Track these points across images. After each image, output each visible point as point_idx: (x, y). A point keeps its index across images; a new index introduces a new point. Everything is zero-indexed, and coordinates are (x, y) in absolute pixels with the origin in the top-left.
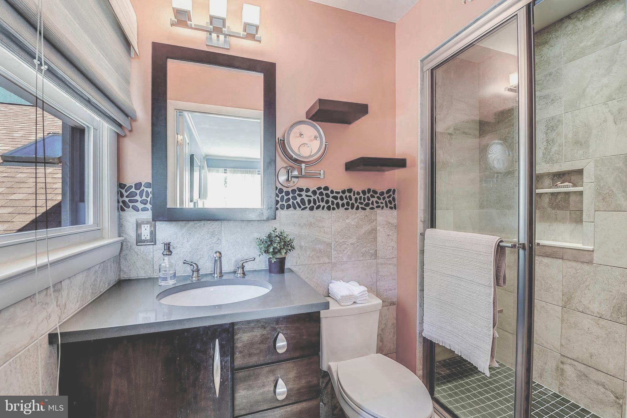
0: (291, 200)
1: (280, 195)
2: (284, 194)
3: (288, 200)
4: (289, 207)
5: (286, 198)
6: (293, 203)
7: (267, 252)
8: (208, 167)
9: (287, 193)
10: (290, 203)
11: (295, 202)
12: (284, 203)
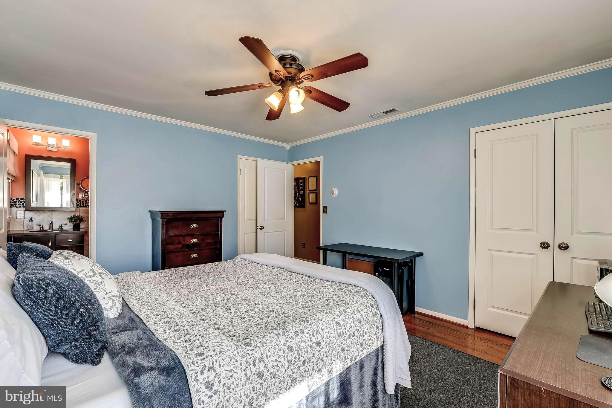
0: (85, 204)
1: (80, 202)
2: (81, 202)
3: (83, 204)
4: (83, 206)
5: (82, 203)
6: (85, 205)
7: (71, 221)
8: (43, 173)
9: (83, 202)
10: (84, 205)
11: (86, 205)
12: (81, 205)
